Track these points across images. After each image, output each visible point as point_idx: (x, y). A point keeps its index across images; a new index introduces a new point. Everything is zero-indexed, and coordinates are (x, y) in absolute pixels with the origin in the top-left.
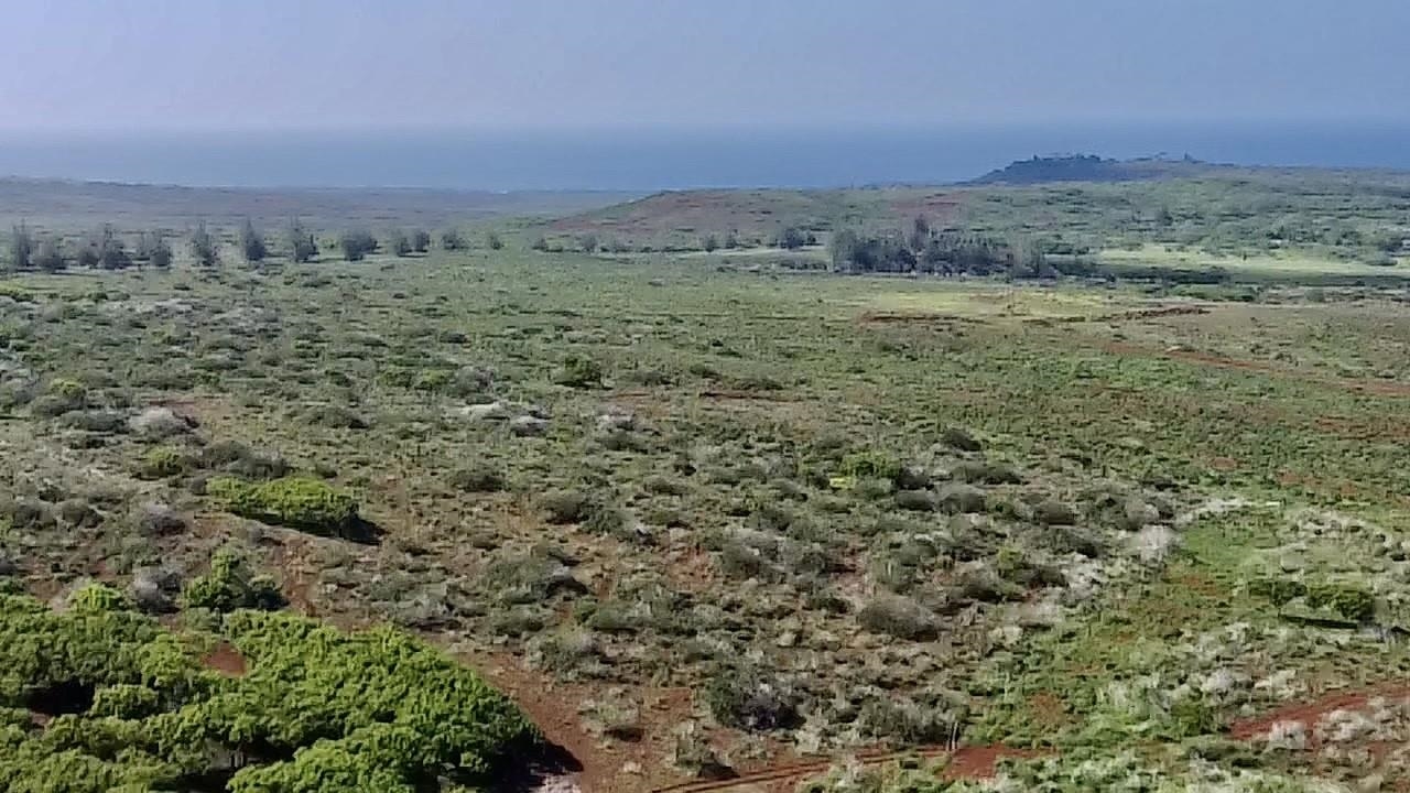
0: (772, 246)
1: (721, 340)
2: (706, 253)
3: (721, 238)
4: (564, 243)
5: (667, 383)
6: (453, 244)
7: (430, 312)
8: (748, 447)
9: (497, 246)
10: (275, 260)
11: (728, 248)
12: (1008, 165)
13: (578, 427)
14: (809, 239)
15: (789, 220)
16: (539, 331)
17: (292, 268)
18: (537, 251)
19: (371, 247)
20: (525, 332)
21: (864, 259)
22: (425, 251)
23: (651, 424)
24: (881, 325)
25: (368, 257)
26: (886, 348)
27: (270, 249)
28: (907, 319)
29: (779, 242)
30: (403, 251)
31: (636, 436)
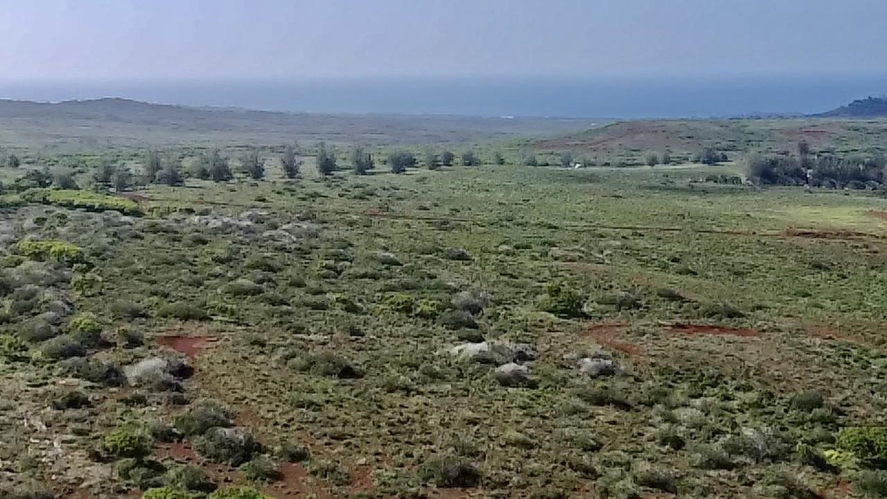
0: (696, 162)
1: (677, 256)
2: (649, 167)
3: (660, 156)
4: (548, 159)
5: (638, 306)
6: (470, 161)
7: (444, 225)
8: (727, 398)
9: (501, 162)
10: (341, 173)
11: (665, 163)
12: (851, 103)
13: (562, 372)
14: (723, 158)
15: (707, 144)
16: (527, 247)
17: (352, 179)
18: (529, 167)
19: (412, 162)
20: (517, 247)
21: (768, 175)
22: (451, 165)
23: (631, 370)
24: (805, 242)
25: (409, 170)
26: (818, 267)
27: (339, 163)
28: (824, 235)
29: (701, 160)
30: (434, 165)
31: (618, 385)
